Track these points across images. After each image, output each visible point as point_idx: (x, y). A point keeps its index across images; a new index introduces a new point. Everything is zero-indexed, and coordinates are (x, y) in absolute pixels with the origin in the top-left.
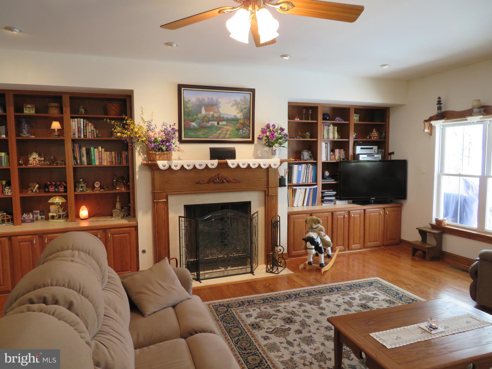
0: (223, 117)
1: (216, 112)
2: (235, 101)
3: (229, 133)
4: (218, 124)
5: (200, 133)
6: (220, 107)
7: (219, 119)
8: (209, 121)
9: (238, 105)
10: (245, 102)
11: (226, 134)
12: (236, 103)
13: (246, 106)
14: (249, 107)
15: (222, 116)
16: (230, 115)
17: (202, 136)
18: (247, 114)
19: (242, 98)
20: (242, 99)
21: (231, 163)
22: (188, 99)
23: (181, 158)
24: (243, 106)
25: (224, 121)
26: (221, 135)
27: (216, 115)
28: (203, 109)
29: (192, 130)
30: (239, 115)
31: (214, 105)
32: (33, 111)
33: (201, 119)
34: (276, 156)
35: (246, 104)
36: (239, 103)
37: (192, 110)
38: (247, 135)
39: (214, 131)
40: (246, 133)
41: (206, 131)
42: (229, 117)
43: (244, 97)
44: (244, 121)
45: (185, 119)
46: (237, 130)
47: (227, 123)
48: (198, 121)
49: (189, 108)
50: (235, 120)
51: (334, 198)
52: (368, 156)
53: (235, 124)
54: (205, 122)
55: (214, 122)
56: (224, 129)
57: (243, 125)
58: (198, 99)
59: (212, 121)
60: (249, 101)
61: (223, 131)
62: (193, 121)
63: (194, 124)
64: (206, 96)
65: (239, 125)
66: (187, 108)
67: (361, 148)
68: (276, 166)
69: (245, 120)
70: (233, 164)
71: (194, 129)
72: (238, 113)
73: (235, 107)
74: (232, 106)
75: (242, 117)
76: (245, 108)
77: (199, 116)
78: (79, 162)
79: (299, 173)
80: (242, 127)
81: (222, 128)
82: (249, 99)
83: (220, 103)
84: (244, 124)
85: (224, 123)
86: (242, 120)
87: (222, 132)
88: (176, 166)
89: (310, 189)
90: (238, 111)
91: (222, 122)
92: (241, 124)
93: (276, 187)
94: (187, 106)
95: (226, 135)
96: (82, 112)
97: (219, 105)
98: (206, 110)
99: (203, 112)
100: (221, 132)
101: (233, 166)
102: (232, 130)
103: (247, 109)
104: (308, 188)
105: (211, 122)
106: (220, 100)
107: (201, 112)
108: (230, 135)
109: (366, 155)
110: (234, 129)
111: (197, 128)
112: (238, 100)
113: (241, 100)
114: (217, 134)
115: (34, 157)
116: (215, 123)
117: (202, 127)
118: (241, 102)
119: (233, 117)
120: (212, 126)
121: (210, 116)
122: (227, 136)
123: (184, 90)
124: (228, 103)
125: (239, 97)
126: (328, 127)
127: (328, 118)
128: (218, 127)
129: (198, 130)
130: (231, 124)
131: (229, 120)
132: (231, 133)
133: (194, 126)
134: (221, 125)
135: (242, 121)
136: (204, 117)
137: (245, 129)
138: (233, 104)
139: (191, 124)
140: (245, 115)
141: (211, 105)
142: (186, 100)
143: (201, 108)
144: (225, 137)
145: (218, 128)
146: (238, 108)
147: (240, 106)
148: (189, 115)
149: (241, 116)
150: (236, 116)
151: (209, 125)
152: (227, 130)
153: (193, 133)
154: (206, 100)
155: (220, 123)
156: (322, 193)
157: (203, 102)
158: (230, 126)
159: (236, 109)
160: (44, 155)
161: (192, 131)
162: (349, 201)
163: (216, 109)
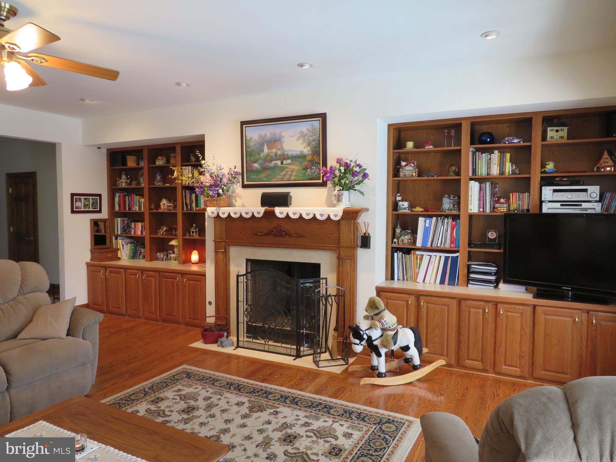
0: (288, 155)
1: (279, 149)
2: (301, 132)
3: (294, 173)
4: (282, 163)
5: (263, 176)
6: (283, 141)
7: (283, 157)
8: (272, 160)
9: (304, 137)
10: (313, 133)
11: (291, 175)
12: (303, 135)
13: (314, 137)
14: (319, 138)
15: (286, 153)
16: (295, 151)
17: (265, 179)
18: (316, 147)
19: (310, 127)
20: (310, 129)
21: (280, 211)
22: (250, 138)
23: (245, 205)
24: (311, 138)
25: (288, 159)
26: (286, 176)
27: (279, 152)
28: (266, 147)
29: (254, 172)
30: (307, 150)
31: (277, 141)
32: (161, 162)
33: (263, 159)
34: (341, 203)
35: (315, 135)
36: (306, 134)
37: (254, 150)
38: (316, 176)
39: (278, 172)
40: (316, 173)
41: (269, 173)
42: (294, 153)
43: (312, 125)
44: (313, 157)
45: (247, 160)
46: (304, 169)
47: (292, 162)
48: (260, 161)
49: (251, 147)
50: (302, 157)
51: (493, 278)
52: (562, 205)
53: (302, 162)
54: (268, 162)
55: (277, 162)
56: (289, 169)
57: (313, 163)
58: (260, 136)
59: (276, 160)
60: (319, 130)
61: (287, 171)
62: (256, 162)
63: (256, 165)
64: (268, 131)
65: (306, 163)
66: (249, 147)
67: (555, 191)
68: (337, 217)
69: (313, 155)
70: (281, 213)
71: (257, 172)
72: (305, 147)
73: (301, 141)
74: (297, 139)
75: (310, 153)
76: (313, 140)
77: (262, 155)
78: (189, 208)
79: (426, 230)
80: (310, 166)
81: (287, 168)
82: (319, 128)
83: (283, 137)
84: (312, 161)
85: (289, 161)
86: (310, 156)
87: (287, 173)
88: (223, 213)
89: (447, 258)
90: (304, 145)
91: (286, 161)
92: (310, 161)
93: (354, 248)
94: (249, 145)
95: (291, 177)
96: (192, 160)
97: (282, 140)
98: (268, 148)
99: (266, 150)
100: (285, 172)
101: (282, 215)
102: (297, 170)
103: (316, 142)
104: (443, 255)
105: (274, 162)
106: (283, 134)
107: (263, 151)
108: (296, 176)
109: (559, 204)
110: (301, 168)
111: (260, 170)
112: (305, 131)
113: (308, 130)
114: (281, 176)
115: (164, 202)
116: (279, 162)
117: (265, 168)
118: (308, 132)
119: (298, 153)
120: (276, 166)
121: (273, 155)
122: (293, 178)
123: (245, 127)
124: (293, 137)
125: (305, 127)
126: (489, 156)
127: (488, 140)
128: (282, 167)
129: (260, 172)
130: (297, 162)
131: (294, 158)
132: (297, 174)
133: (256, 167)
134: (286, 164)
135: (309, 158)
136: (267, 156)
137: (314, 167)
138: (299, 136)
139: (254, 165)
140: (313, 149)
141: (274, 141)
142: (248, 138)
143: (263, 145)
144: (290, 178)
145: (282, 169)
146: (304, 140)
147: (307, 138)
148: (251, 156)
149: (308, 151)
150: (303, 151)
151: (272, 165)
152: (293, 171)
153: (256, 175)
154: (269, 135)
155: (285, 162)
156: (469, 267)
157: (266, 138)
158: (295, 165)
159: (303, 143)
160: (173, 201)
161: (254, 174)
162: (529, 287)
163: (279, 146)
